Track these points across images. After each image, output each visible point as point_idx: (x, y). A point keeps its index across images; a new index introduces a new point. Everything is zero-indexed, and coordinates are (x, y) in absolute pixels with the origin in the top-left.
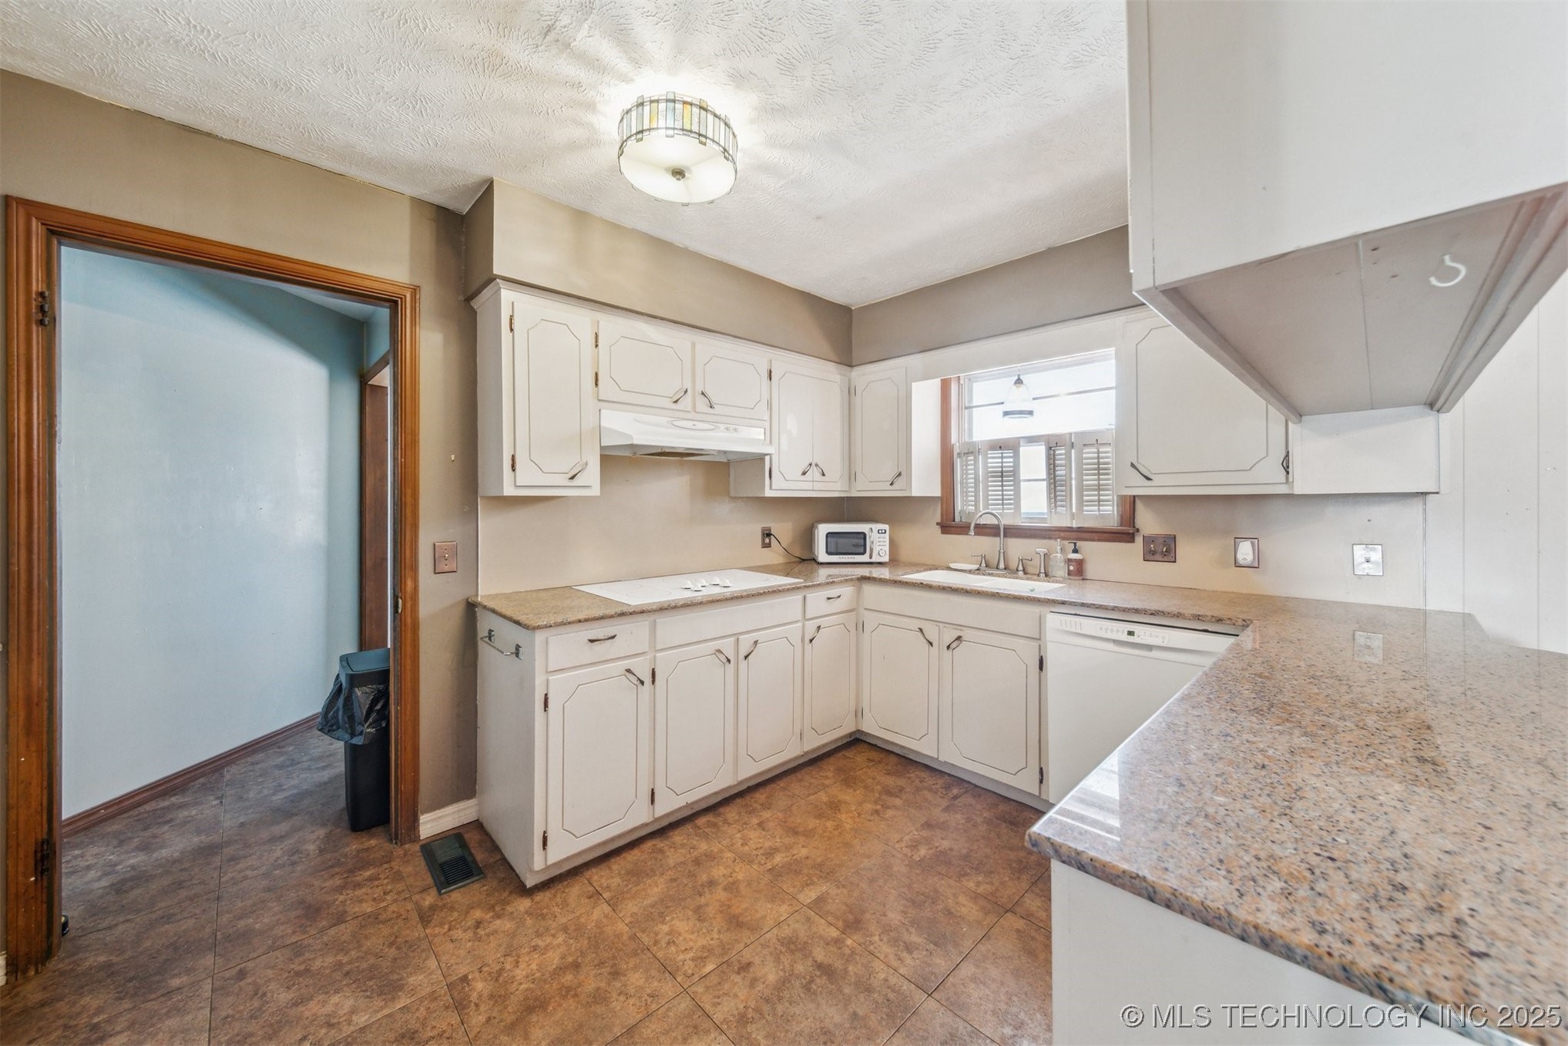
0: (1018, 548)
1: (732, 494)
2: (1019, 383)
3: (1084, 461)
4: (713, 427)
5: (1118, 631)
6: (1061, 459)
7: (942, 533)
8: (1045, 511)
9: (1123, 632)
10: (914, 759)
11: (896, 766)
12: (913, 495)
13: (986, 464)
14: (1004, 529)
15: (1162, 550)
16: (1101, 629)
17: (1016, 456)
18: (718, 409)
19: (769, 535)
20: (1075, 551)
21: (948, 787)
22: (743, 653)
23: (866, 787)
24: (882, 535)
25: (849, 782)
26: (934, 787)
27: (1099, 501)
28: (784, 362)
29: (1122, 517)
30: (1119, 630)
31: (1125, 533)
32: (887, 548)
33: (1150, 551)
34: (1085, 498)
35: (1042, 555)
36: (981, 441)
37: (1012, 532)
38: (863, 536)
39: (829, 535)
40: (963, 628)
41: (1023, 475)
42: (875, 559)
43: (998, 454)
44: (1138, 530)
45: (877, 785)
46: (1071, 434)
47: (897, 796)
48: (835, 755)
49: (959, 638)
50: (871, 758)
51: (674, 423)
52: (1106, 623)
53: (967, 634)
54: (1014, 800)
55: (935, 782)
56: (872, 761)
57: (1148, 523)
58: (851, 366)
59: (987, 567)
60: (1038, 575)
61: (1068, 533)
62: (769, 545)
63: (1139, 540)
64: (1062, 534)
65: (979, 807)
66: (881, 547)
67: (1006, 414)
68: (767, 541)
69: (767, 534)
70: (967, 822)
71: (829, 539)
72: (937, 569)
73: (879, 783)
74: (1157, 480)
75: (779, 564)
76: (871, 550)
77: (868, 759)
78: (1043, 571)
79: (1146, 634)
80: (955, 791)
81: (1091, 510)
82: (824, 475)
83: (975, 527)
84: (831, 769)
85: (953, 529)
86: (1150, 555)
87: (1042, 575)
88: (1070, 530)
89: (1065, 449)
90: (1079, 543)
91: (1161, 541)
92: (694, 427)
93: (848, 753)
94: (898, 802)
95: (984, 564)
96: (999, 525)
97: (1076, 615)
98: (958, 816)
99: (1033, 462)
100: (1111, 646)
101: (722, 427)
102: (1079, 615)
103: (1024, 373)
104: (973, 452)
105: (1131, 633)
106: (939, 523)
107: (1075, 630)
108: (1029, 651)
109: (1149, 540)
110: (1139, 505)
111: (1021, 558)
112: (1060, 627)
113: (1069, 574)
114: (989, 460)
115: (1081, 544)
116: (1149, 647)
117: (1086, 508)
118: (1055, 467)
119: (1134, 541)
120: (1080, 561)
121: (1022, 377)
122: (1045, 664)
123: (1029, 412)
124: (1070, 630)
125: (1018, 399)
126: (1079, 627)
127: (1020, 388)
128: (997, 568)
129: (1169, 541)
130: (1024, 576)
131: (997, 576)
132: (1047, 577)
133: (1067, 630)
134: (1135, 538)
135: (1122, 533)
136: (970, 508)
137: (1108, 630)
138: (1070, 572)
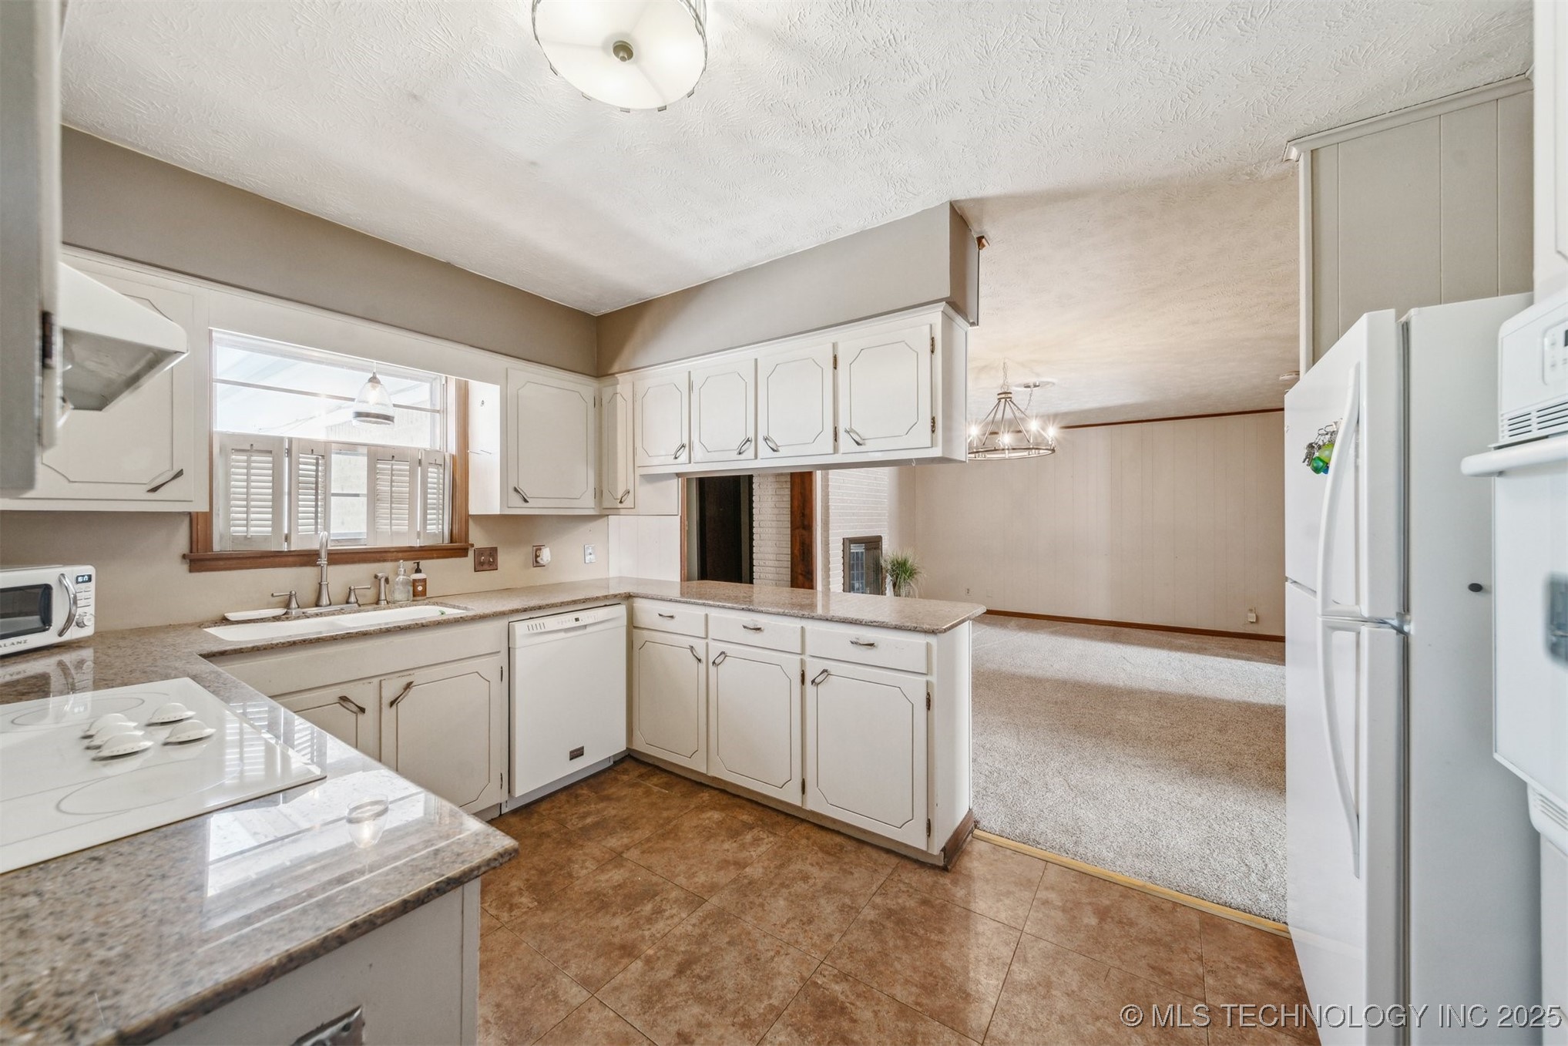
2: (375, 382)
3: (429, 479)
5: (566, 622)
6: (401, 475)
7: (192, 570)
8: (364, 529)
9: (572, 621)
13: (294, 471)
14: (327, 554)
15: (487, 561)
16: (557, 623)
17: (329, 466)
20: (418, 571)
24: (84, 585)
27: (438, 520)
29: (452, 534)
30: (568, 620)
31: (455, 548)
32: (92, 610)
33: (479, 562)
34: (428, 517)
35: (381, 579)
36: (299, 440)
38: (44, 589)
40: (412, 672)
41: (337, 488)
42: (74, 635)
43: (308, 459)
44: (471, 546)
46: (419, 449)
49: (408, 686)
52: (560, 617)
53: (418, 677)
57: (478, 538)
59: (299, 607)
60: (377, 604)
61: (409, 554)
63: (471, 553)
64: (400, 555)
66: (84, 610)
74: (532, 502)
76: (69, 618)
78: (383, 597)
79: (587, 617)
81: (430, 529)
86: (479, 566)
87: (384, 602)
88: (411, 549)
89: (408, 465)
90: (421, 562)
91: (488, 552)
95: (294, 606)
96: (320, 550)
97: (530, 618)
100: (562, 635)
102: (533, 618)
103: (380, 373)
104: (271, 452)
105: (577, 620)
106: (184, 556)
107: (539, 630)
108: (491, 667)
109: (480, 552)
110: (471, 523)
111: (352, 588)
112: (527, 632)
113: (414, 596)
114: (301, 466)
115: (423, 564)
116: (585, 626)
117: (428, 527)
118: (392, 481)
119: (466, 555)
120: (424, 581)
121: (378, 376)
122: (508, 674)
123: (388, 418)
124: (535, 631)
125: (373, 400)
126: (542, 627)
127: (377, 389)
128: (317, 605)
129: (493, 551)
130: (362, 608)
131: (334, 614)
132: (391, 603)
133: (533, 632)
134: (467, 552)
135: (459, 549)
136: (252, 529)
137: (562, 622)
138: (415, 594)
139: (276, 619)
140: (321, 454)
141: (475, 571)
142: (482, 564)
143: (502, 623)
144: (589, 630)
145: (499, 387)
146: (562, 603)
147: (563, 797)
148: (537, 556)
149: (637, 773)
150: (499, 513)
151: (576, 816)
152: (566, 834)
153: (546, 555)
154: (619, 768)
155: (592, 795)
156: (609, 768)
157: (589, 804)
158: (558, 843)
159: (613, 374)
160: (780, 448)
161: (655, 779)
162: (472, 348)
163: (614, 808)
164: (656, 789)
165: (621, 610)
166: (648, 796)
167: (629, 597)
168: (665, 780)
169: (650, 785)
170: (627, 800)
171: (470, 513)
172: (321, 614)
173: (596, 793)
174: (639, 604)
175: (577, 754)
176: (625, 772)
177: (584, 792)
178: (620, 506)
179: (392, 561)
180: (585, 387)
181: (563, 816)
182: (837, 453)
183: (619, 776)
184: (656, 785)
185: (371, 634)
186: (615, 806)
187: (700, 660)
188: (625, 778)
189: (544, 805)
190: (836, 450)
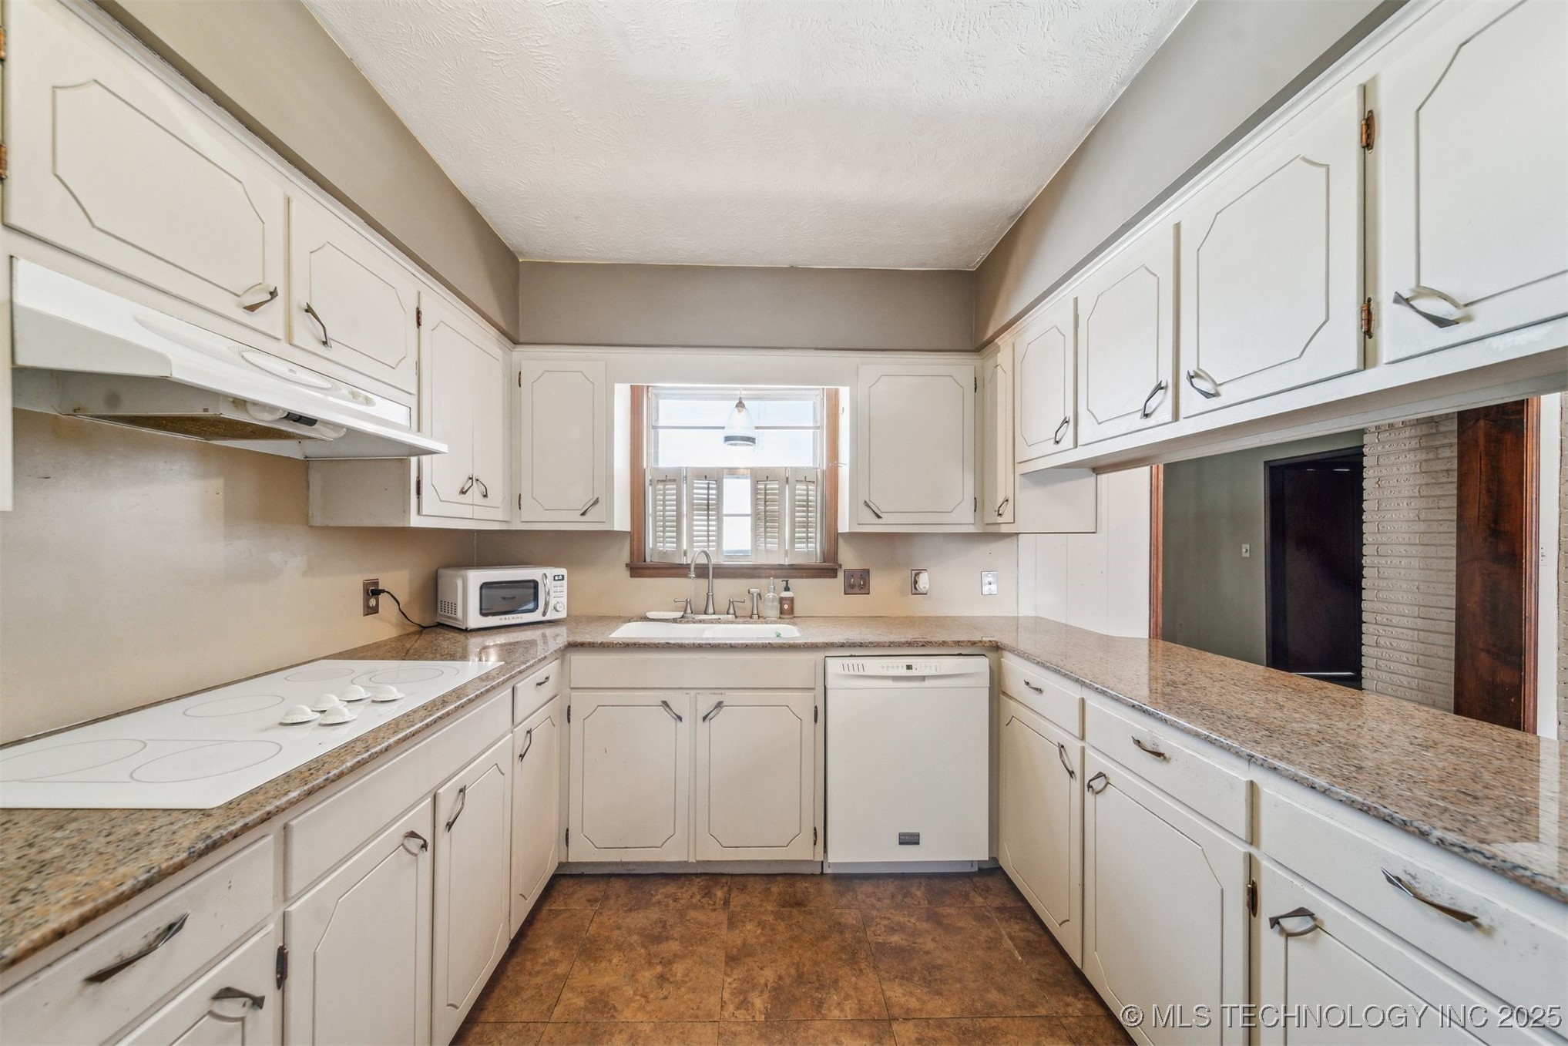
0: (725, 589)
1: (318, 520)
2: (741, 407)
3: (797, 497)
4: (330, 386)
5: (898, 667)
6: (773, 494)
7: (632, 576)
9: (902, 667)
10: (643, 872)
11: (631, 893)
12: (615, 529)
13: (690, 495)
14: (713, 568)
15: (859, 583)
16: (883, 667)
17: (720, 489)
18: (335, 352)
19: (376, 592)
20: (787, 589)
21: (708, 893)
22: (443, 819)
23: (619, 948)
24: (559, 582)
25: (591, 952)
26: (694, 901)
27: (808, 538)
28: (440, 305)
29: (823, 553)
30: (896, 666)
31: (827, 569)
32: (565, 600)
33: (850, 585)
34: (797, 535)
35: (755, 595)
37: (722, 572)
38: (535, 585)
39: (485, 586)
40: (723, 691)
41: (726, 509)
42: (551, 615)
43: (703, 484)
44: (840, 566)
45: (630, 935)
46: (786, 468)
47: (667, 939)
48: (538, 917)
49: (719, 705)
50: (590, 897)
51: (246, 355)
52: (886, 661)
53: (728, 697)
54: (778, 875)
55: (690, 893)
56: (596, 901)
57: (849, 559)
58: (516, 342)
59: (689, 612)
60: (751, 617)
61: (779, 571)
62: (371, 611)
63: (841, 575)
64: (773, 572)
65: (756, 902)
66: (558, 599)
67: (728, 439)
68: (373, 602)
69: (373, 591)
70: (762, 929)
71: (484, 590)
72: (629, 621)
73: (630, 931)
74: (886, 518)
75: (390, 640)
76: (547, 604)
77: (589, 901)
78: (755, 612)
79: (924, 666)
80: (720, 894)
81: (801, 547)
82: (485, 496)
83: (695, 568)
84: (550, 944)
85: (647, 571)
86: (850, 589)
87: (756, 617)
88: (781, 567)
89: (779, 484)
90: (791, 581)
91: (859, 575)
92: (290, 376)
93: (557, 905)
94: (674, 946)
95: (689, 611)
96: (708, 564)
97: (851, 656)
98: (749, 926)
99: (738, 496)
100: (890, 683)
101: (345, 390)
102: (855, 656)
103: (747, 399)
104: (675, 480)
105: (909, 667)
106: (627, 565)
107: (856, 673)
108: (804, 704)
109: (849, 574)
110: (841, 542)
111: (731, 600)
112: (842, 672)
113: (781, 613)
114: (695, 491)
115: (792, 582)
116: (923, 678)
117: (796, 545)
118: (765, 502)
119: (835, 576)
120: (792, 600)
121: (743, 402)
122: (820, 715)
123: (751, 440)
124: (851, 672)
125: (740, 424)
126: (861, 669)
127: (742, 413)
128: (705, 613)
129: (865, 574)
130: (738, 620)
131: (712, 623)
132: (761, 618)
133: (849, 673)
134: (836, 573)
135: (828, 569)
136: (668, 545)
137: (888, 667)
138: (782, 612)
139: (675, 621)
140: (714, 477)
141: (845, 594)
142: (852, 586)
143: (819, 656)
144: (927, 683)
145: (848, 388)
146: (891, 643)
147: (891, 886)
148: (916, 582)
149: (997, 903)
150: (847, 531)
151: (885, 922)
152: (859, 941)
153: (924, 581)
154: (979, 881)
155: (924, 903)
156: (967, 876)
157: (911, 915)
158: (843, 948)
159: (991, 341)
160: (1221, 389)
161: (1017, 927)
162: (819, 351)
163: (934, 940)
164: (1008, 944)
165: (980, 665)
166: (989, 948)
167: (996, 648)
168: (1031, 936)
169: (1004, 933)
170: (959, 937)
171: (839, 532)
172: (703, 620)
173: (929, 903)
174: (1010, 661)
175: (909, 840)
176: (985, 891)
177: (919, 894)
178: (1000, 520)
179: (766, 577)
180: (959, 368)
181: (874, 913)
182: (1375, 364)
183: (972, 894)
184: (1012, 938)
185: (685, 647)
186: (938, 938)
187: (1071, 773)
188: (979, 900)
189: (867, 887)
190: (1366, 360)
